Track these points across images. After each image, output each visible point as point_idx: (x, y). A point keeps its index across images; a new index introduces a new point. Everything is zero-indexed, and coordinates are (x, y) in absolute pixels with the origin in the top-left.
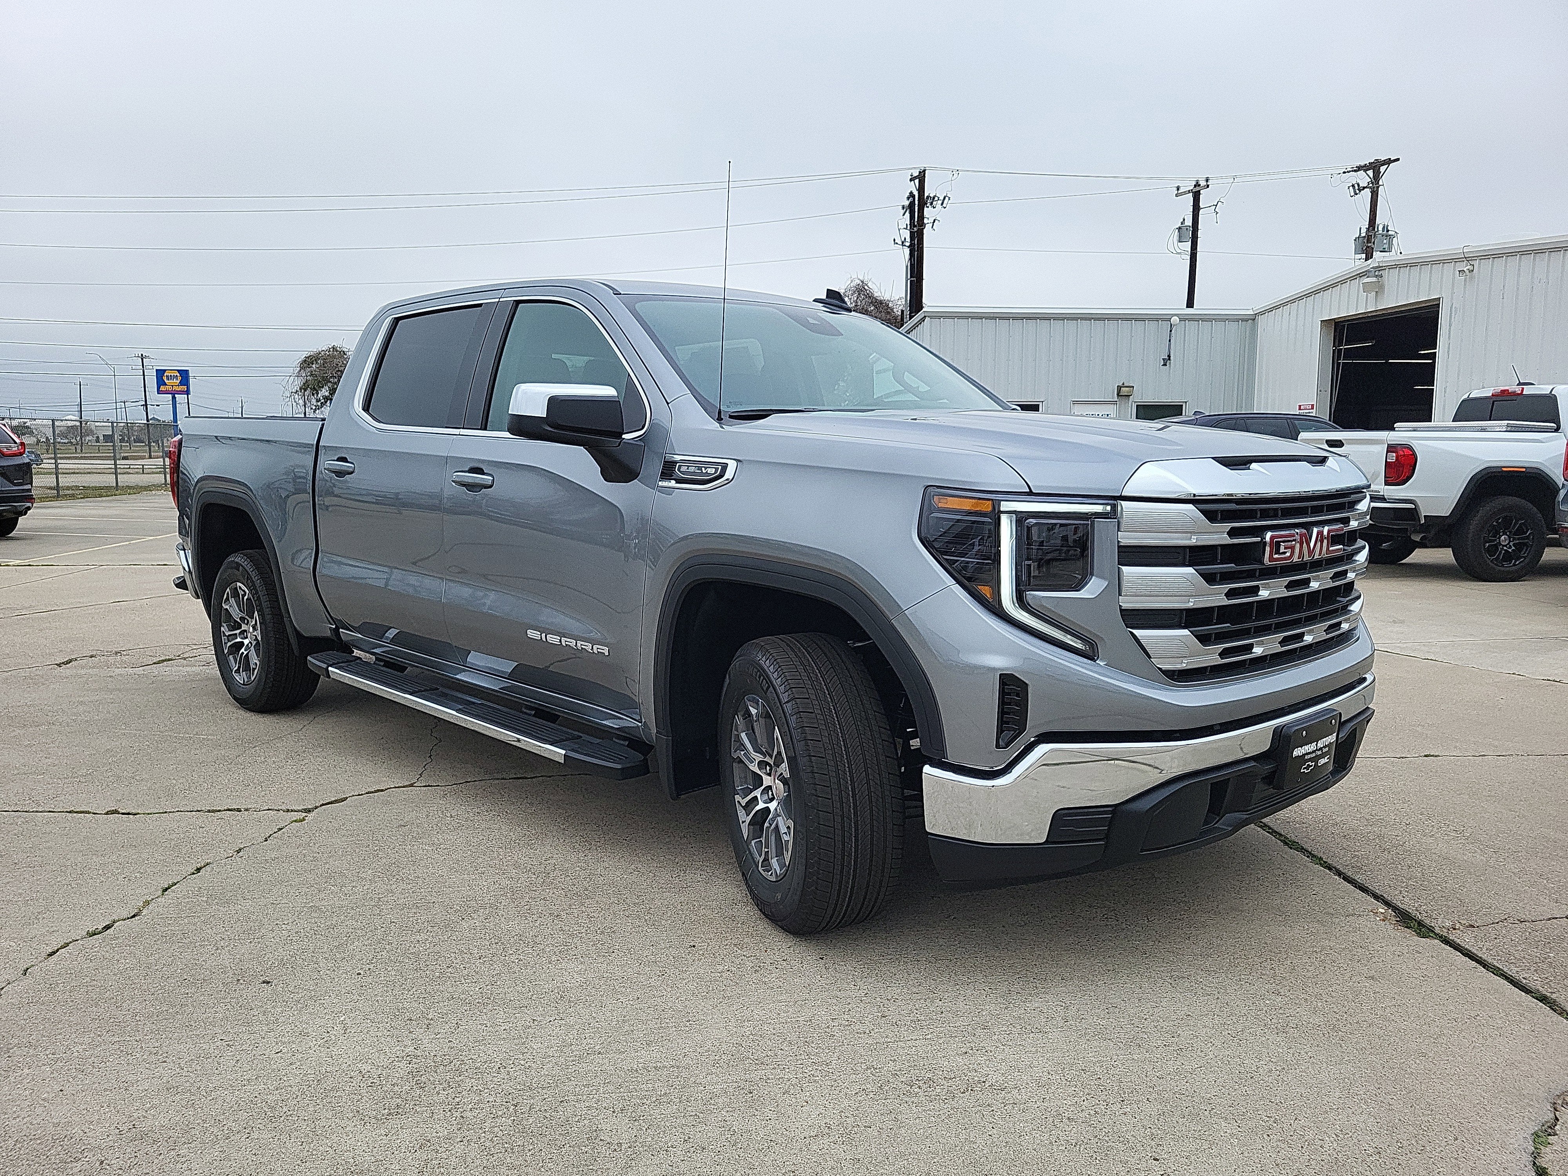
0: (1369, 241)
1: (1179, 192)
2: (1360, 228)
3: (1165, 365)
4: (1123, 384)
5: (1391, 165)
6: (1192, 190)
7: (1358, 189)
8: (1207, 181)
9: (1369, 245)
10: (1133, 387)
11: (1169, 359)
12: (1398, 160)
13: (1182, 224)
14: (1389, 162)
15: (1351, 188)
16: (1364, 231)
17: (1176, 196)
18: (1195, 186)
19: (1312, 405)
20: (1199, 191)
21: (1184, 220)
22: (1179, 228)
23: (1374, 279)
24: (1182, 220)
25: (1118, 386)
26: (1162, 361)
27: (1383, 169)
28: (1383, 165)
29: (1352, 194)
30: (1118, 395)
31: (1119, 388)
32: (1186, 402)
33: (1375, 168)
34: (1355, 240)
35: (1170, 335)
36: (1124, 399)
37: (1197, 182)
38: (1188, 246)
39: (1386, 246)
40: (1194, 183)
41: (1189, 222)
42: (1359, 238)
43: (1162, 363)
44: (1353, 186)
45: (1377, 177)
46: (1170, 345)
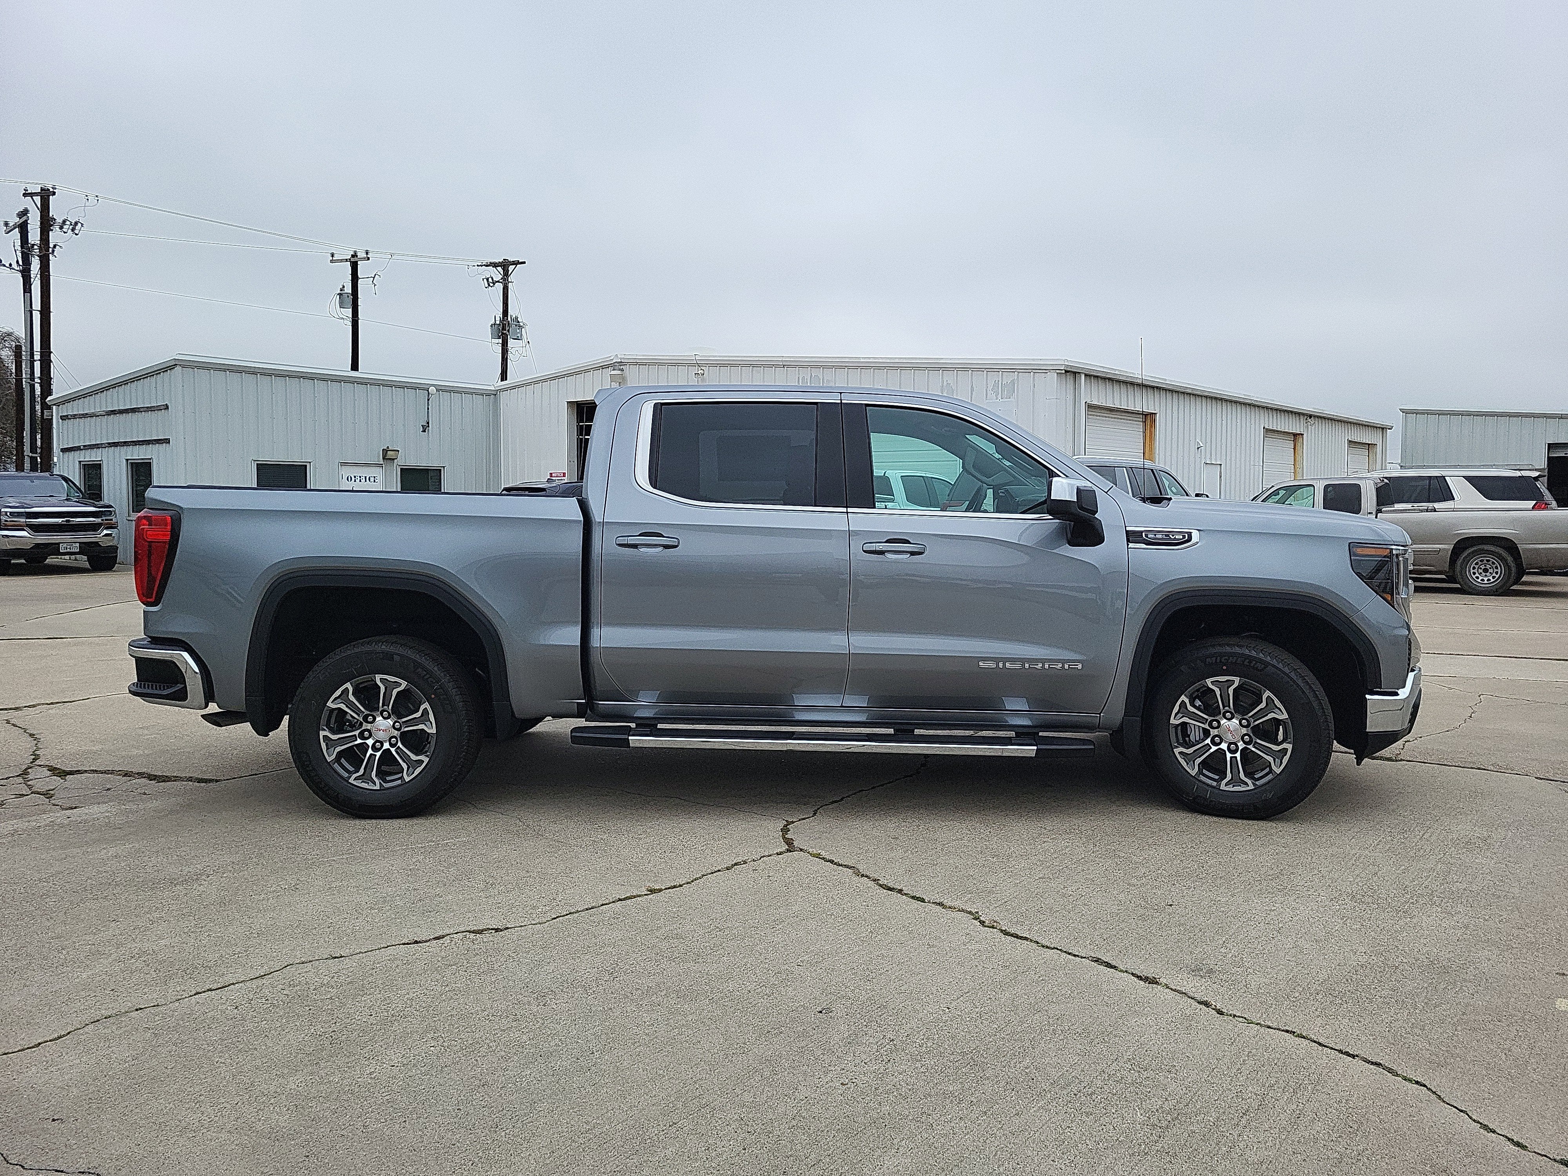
0: (504, 329)
1: (334, 259)
2: (495, 317)
3: (424, 431)
4: (388, 447)
5: (518, 266)
6: (350, 259)
7: (490, 282)
8: (367, 254)
9: (505, 332)
10: (398, 451)
11: (428, 427)
12: (524, 263)
13: (341, 290)
14: (518, 263)
15: (485, 280)
16: (498, 319)
17: (332, 261)
18: (353, 256)
19: (564, 473)
20: (357, 262)
21: (344, 287)
22: (340, 295)
23: (619, 372)
24: (341, 287)
25: (383, 450)
26: (422, 427)
27: (511, 268)
28: (512, 265)
29: (487, 286)
30: (384, 458)
31: (385, 451)
32: (444, 467)
33: (505, 265)
34: (491, 326)
35: (428, 403)
36: (389, 461)
37: (355, 252)
38: (349, 312)
39: (519, 335)
40: (352, 253)
41: (348, 289)
42: (494, 324)
43: (422, 430)
44: (488, 280)
45: (506, 274)
46: (428, 412)
